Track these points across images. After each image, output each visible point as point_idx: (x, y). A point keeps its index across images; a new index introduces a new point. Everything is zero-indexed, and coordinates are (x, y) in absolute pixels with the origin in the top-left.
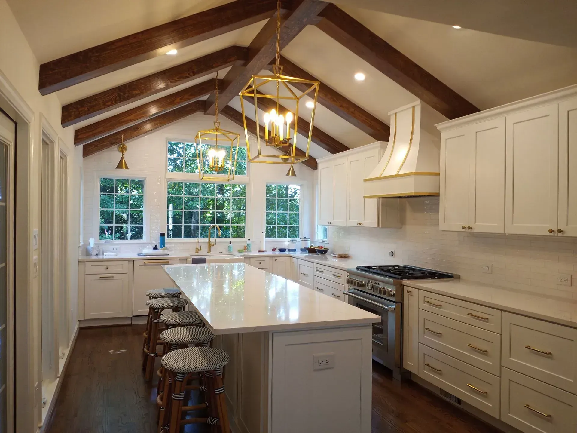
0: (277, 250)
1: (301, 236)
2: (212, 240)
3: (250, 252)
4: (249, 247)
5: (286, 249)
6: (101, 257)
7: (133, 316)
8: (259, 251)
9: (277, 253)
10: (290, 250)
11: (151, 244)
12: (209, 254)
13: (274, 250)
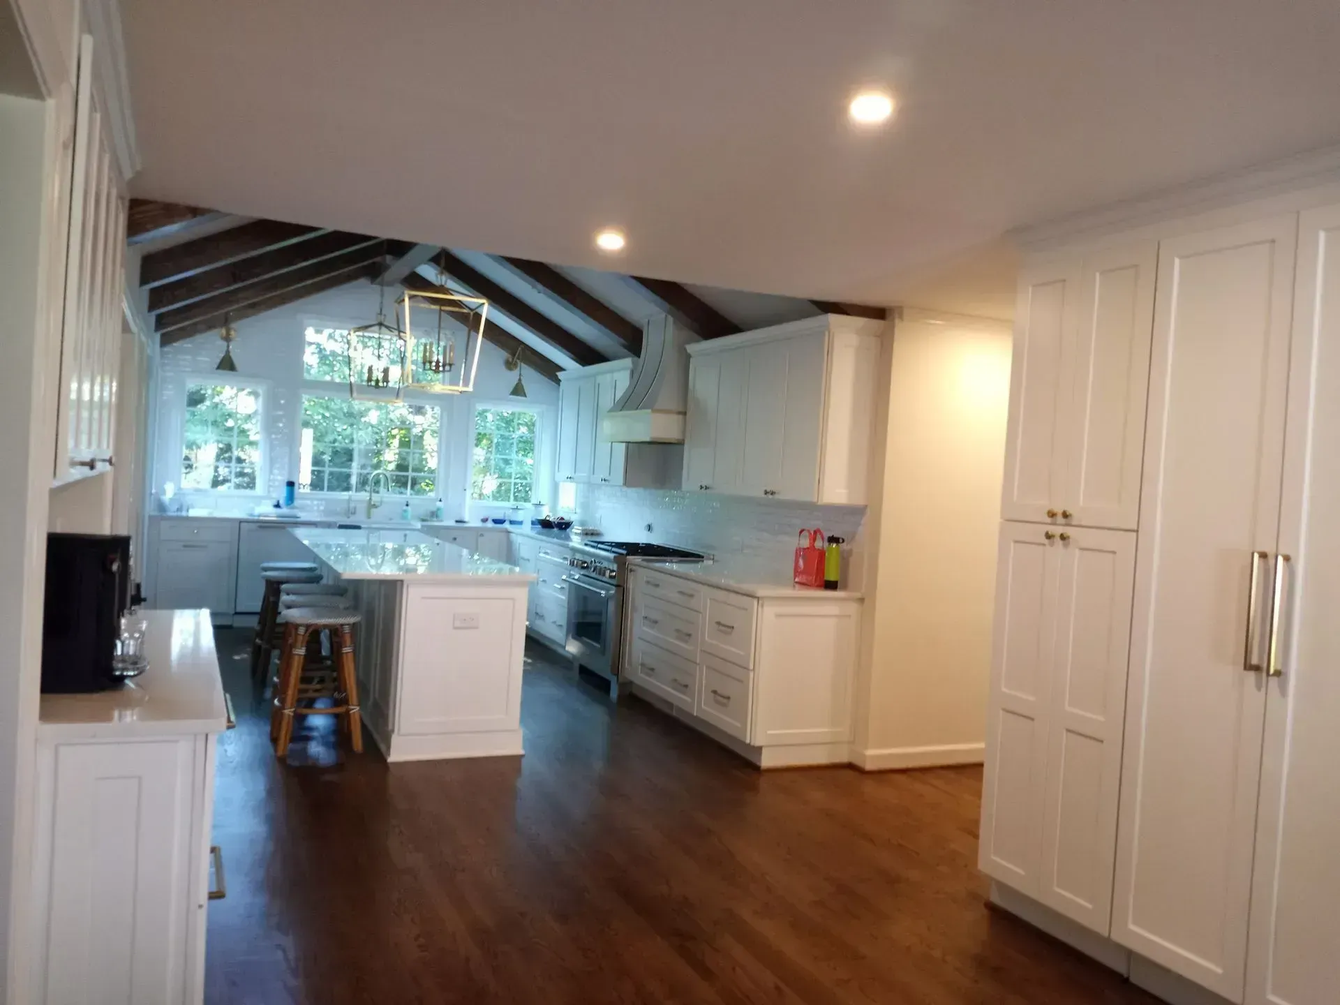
0: (490, 520)
1: (534, 501)
2: (376, 498)
3: (442, 521)
4: (439, 513)
5: (505, 521)
6: (184, 514)
7: (236, 613)
8: (457, 522)
9: (490, 524)
10: (512, 522)
11: (268, 497)
12: (369, 520)
13: (485, 520)
